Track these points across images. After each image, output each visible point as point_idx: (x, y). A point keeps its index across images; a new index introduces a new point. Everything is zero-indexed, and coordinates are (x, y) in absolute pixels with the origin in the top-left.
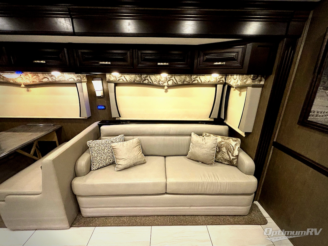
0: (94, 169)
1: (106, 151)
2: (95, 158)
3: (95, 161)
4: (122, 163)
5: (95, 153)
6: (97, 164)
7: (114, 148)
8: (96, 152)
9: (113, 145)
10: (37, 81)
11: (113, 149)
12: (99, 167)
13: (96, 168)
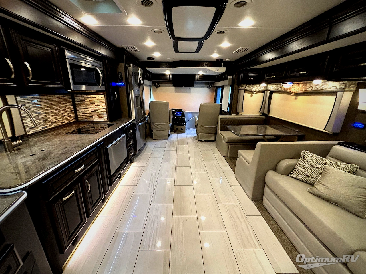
0: (291, 175)
1: (315, 168)
2: (298, 168)
3: (297, 170)
4: (320, 189)
5: (302, 163)
6: (297, 173)
7: (326, 170)
8: (304, 162)
9: (328, 167)
10: (303, 90)
11: (324, 170)
12: (297, 177)
13: (293, 176)
